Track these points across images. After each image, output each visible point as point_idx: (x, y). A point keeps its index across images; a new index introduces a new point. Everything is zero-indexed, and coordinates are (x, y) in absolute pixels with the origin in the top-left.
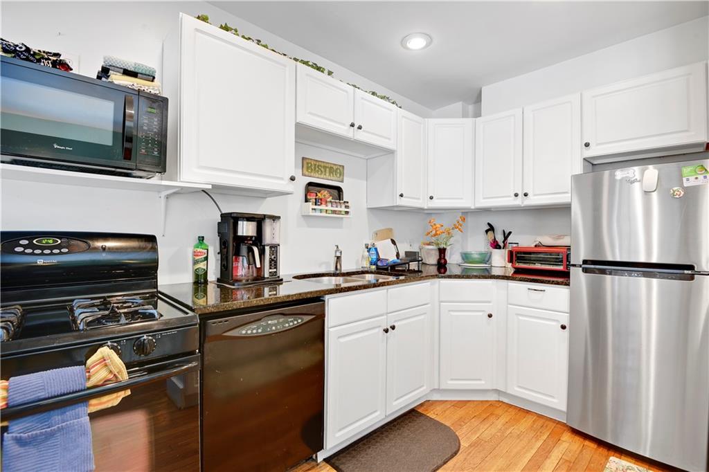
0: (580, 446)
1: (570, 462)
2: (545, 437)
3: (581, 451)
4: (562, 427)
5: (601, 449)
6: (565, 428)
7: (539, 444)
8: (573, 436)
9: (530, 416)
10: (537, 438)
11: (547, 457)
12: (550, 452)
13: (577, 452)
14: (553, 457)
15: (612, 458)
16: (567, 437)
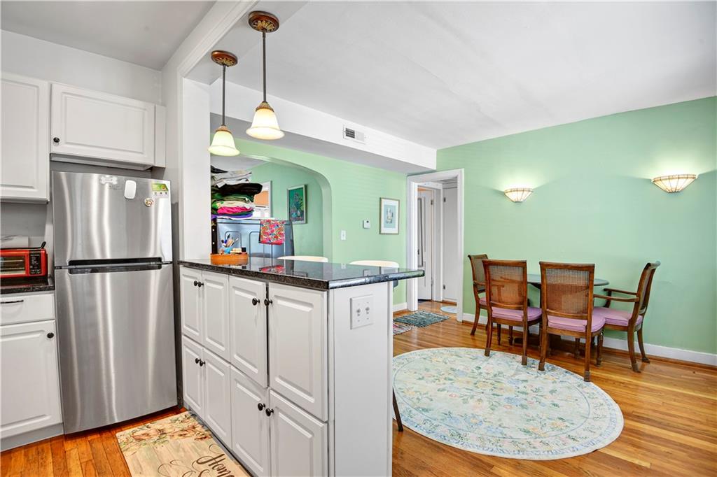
0: (86, 444)
1: (91, 460)
2: (50, 459)
3: (91, 446)
4: (57, 441)
5: (104, 435)
6: (61, 440)
7: (50, 468)
8: (74, 441)
9: (17, 453)
10: (44, 465)
11: (68, 472)
12: (66, 467)
13: (89, 450)
14: (73, 469)
15: (118, 435)
16: (69, 446)
